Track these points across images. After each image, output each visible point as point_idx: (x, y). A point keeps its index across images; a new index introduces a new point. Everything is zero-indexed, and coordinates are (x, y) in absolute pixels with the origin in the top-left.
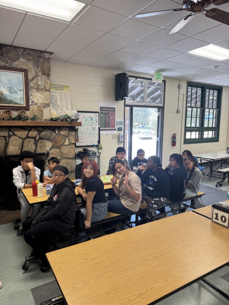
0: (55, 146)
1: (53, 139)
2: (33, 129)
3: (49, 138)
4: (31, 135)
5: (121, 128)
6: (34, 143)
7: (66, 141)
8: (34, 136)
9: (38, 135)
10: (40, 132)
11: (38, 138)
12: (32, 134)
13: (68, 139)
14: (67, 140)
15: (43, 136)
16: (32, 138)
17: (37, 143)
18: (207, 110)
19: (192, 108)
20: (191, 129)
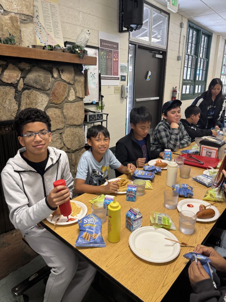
0: (53, 103)
1: (49, 89)
2: (10, 66)
3: (42, 86)
4: (7, 80)
5: (125, 76)
6: (15, 97)
7: (70, 94)
8: (13, 81)
9: (22, 79)
10: (24, 73)
11: (21, 86)
12: (10, 77)
13: (74, 89)
14: (72, 91)
15: (31, 83)
16: (11, 85)
17: (21, 97)
18: (199, 59)
19: (189, 55)
20: (187, 82)
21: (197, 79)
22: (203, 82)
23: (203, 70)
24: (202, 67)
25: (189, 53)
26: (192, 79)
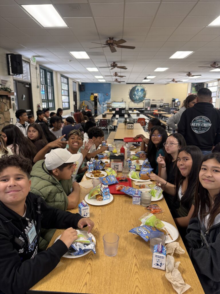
5: (13, 98)
7: (6, 108)
14: (6, 106)
18: (48, 87)
19: (42, 85)
20: (44, 100)
21: (49, 99)
22: (53, 100)
23: (51, 93)
24: (50, 91)
25: (42, 83)
26: (46, 99)
